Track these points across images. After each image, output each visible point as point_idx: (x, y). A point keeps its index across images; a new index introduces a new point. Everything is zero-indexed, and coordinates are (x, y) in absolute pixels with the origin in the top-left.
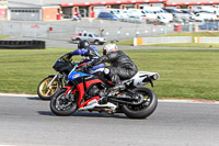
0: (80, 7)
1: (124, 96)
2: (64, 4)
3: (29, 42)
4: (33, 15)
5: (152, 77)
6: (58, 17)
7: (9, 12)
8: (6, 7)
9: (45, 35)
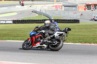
0: (94, 5)
1: (50, 42)
2: (87, 3)
3: (72, 20)
4: (74, 8)
5: (62, 34)
6: (85, 9)
7: (63, 7)
8: (61, 5)
9: (79, 17)
